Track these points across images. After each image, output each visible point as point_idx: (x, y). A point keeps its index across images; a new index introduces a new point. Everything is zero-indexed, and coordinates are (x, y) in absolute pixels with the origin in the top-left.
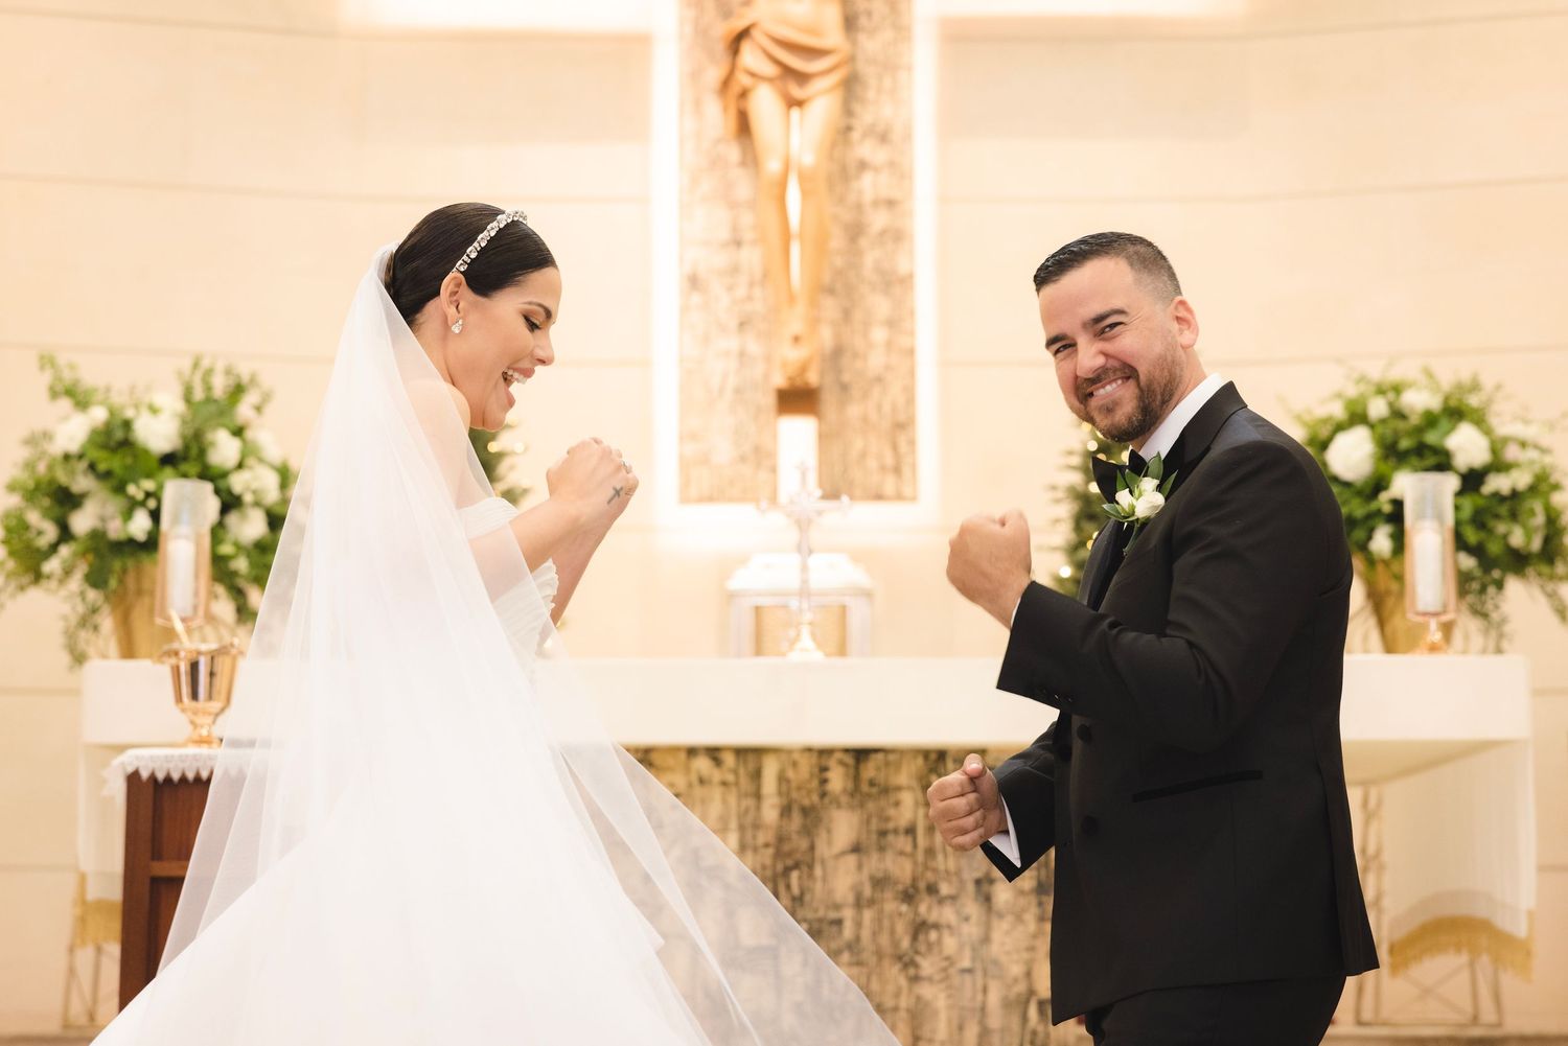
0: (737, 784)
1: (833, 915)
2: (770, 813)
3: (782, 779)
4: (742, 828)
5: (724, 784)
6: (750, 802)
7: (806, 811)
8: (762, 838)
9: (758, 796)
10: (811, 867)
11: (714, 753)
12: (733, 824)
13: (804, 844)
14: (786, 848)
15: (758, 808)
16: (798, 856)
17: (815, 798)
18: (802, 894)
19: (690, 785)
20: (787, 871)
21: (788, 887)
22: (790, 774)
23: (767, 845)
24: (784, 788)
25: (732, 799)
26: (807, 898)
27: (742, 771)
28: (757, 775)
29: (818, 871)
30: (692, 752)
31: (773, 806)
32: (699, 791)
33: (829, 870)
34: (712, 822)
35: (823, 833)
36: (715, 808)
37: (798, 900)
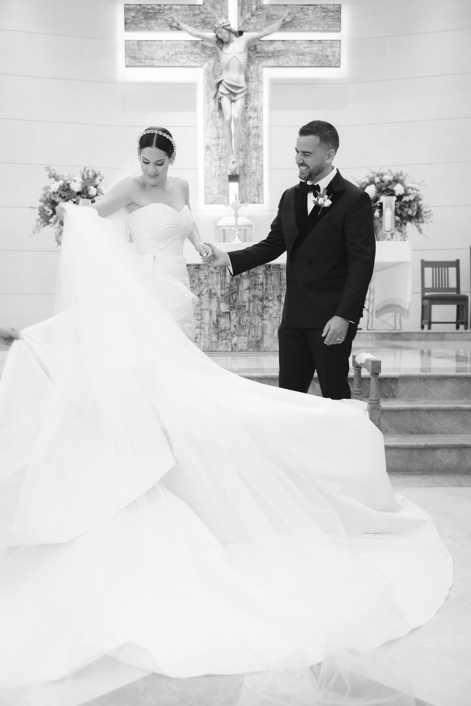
0: (220, 273)
1: (243, 304)
4: (221, 284)
5: (217, 273)
6: (224, 277)
8: (226, 287)
9: (225, 276)
10: (238, 293)
12: (219, 283)
13: (236, 288)
14: (232, 288)
15: (225, 279)
16: (235, 290)
18: (236, 299)
19: (209, 273)
20: (232, 294)
21: (233, 298)
25: (219, 277)
26: (237, 300)
27: (221, 270)
28: (225, 271)
29: (240, 294)
31: (229, 279)
32: (211, 275)
33: (242, 294)
34: (214, 282)
35: (241, 285)
36: (215, 279)
37: (235, 301)
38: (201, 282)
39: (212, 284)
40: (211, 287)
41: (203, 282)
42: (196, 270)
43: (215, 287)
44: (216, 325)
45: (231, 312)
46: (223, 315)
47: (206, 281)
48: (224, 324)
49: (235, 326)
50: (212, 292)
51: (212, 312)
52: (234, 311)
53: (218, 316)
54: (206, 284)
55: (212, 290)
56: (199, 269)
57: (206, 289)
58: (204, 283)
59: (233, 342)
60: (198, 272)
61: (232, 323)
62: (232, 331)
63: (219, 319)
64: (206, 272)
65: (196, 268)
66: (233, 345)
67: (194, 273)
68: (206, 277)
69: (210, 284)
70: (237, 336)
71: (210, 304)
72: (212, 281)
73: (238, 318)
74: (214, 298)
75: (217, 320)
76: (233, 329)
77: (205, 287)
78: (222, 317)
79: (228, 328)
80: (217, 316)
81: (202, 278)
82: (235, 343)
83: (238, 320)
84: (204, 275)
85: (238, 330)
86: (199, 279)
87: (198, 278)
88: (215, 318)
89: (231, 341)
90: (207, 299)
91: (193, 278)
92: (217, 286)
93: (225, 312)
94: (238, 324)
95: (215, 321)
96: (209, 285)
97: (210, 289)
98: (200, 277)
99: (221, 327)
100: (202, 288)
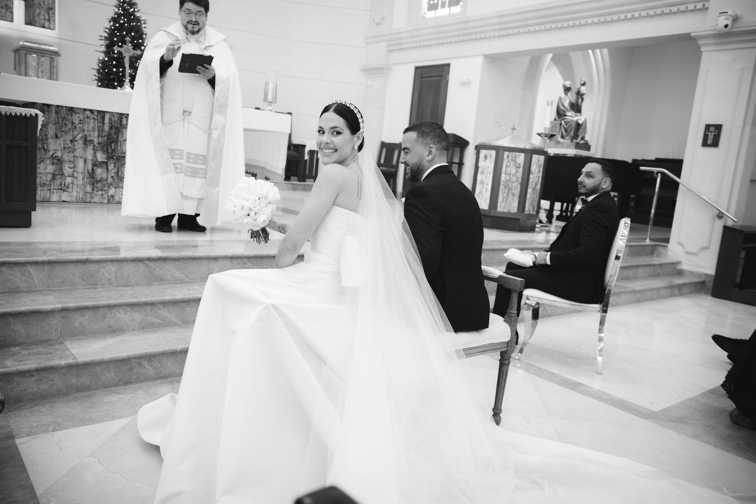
0: (98, 119)
2: (106, 128)
3: (110, 119)
4: (99, 131)
5: (94, 119)
6: (101, 124)
7: (116, 128)
8: (104, 134)
9: (103, 123)
10: (117, 142)
11: (92, 111)
12: (96, 130)
13: (115, 137)
14: (110, 137)
15: (103, 126)
16: (114, 140)
17: (119, 125)
18: (115, 149)
19: (84, 118)
20: (111, 143)
21: (111, 147)
22: (112, 118)
23: (105, 136)
24: (111, 122)
25: (96, 123)
27: (99, 116)
28: (103, 118)
29: (119, 144)
30: (85, 110)
31: (107, 126)
32: (86, 120)
33: (122, 144)
34: (90, 129)
35: (121, 135)
36: (91, 125)
37: (113, 151)
38: (75, 126)
39: (88, 130)
40: (86, 133)
41: (77, 127)
42: (69, 112)
43: (92, 133)
44: (91, 174)
45: (109, 163)
46: (100, 165)
47: (80, 125)
48: (100, 175)
49: (112, 177)
50: (88, 139)
51: (87, 160)
52: (112, 161)
53: (94, 165)
54: (81, 129)
55: (87, 136)
56: (73, 111)
57: (80, 135)
58: (79, 128)
59: (109, 194)
60: (71, 115)
61: (109, 174)
62: (109, 182)
63: (95, 168)
64: (81, 116)
65: (68, 110)
66: (110, 197)
67: (67, 115)
68: (81, 122)
69: (86, 129)
70: (115, 187)
71: (85, 151)
72: (88, 127)
73: (116, 169)
74: (90, 145)
75: (93, 170)
76: (110, 180)
77: (79, 133)
78: (98, 167)
79: (104, 179)
80: (92, 165)
81: (77, 122)
82: (112, 194)
83: (116, 171)
84: (79, 119)
85: (116, 181)
86: (73, 123)
87: (71, 121)
88: (90, 167)
89: (108, 193)
90: (82, 146)
91: (65, 122)
92: (94, 133)
93: (103, 162)
94: (116, 175)
95: (90, 171)
96: (84, 130)
97: (86, 135)
98: (74, 121)
99: (96, 177)
100: (76, 133)
